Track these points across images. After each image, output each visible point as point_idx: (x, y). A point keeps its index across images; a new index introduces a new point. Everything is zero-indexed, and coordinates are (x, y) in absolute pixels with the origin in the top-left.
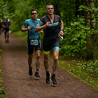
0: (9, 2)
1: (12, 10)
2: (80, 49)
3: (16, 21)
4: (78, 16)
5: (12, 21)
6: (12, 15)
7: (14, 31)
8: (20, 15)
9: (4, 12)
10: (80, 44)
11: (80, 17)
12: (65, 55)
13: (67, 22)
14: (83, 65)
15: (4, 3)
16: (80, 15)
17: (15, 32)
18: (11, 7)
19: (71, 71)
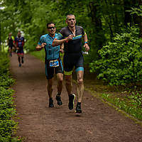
0: (22, 7)
1: (27, 19)
2: (133, 74)
3: (34, 35)
4: (129, 24)
5: (28, 35)
6: (28, 26)
7: (31, 51)
8: (41, 26)
9: (16, 23)
10: (133, 66)
11: (131, 25)
12: (111, 84)
13: (112, 33)
14: (139, 97)
15: (14, 8)
16: (130, 22)
17: (34, 53)
18: (26, 15)
19: (122, 108)
